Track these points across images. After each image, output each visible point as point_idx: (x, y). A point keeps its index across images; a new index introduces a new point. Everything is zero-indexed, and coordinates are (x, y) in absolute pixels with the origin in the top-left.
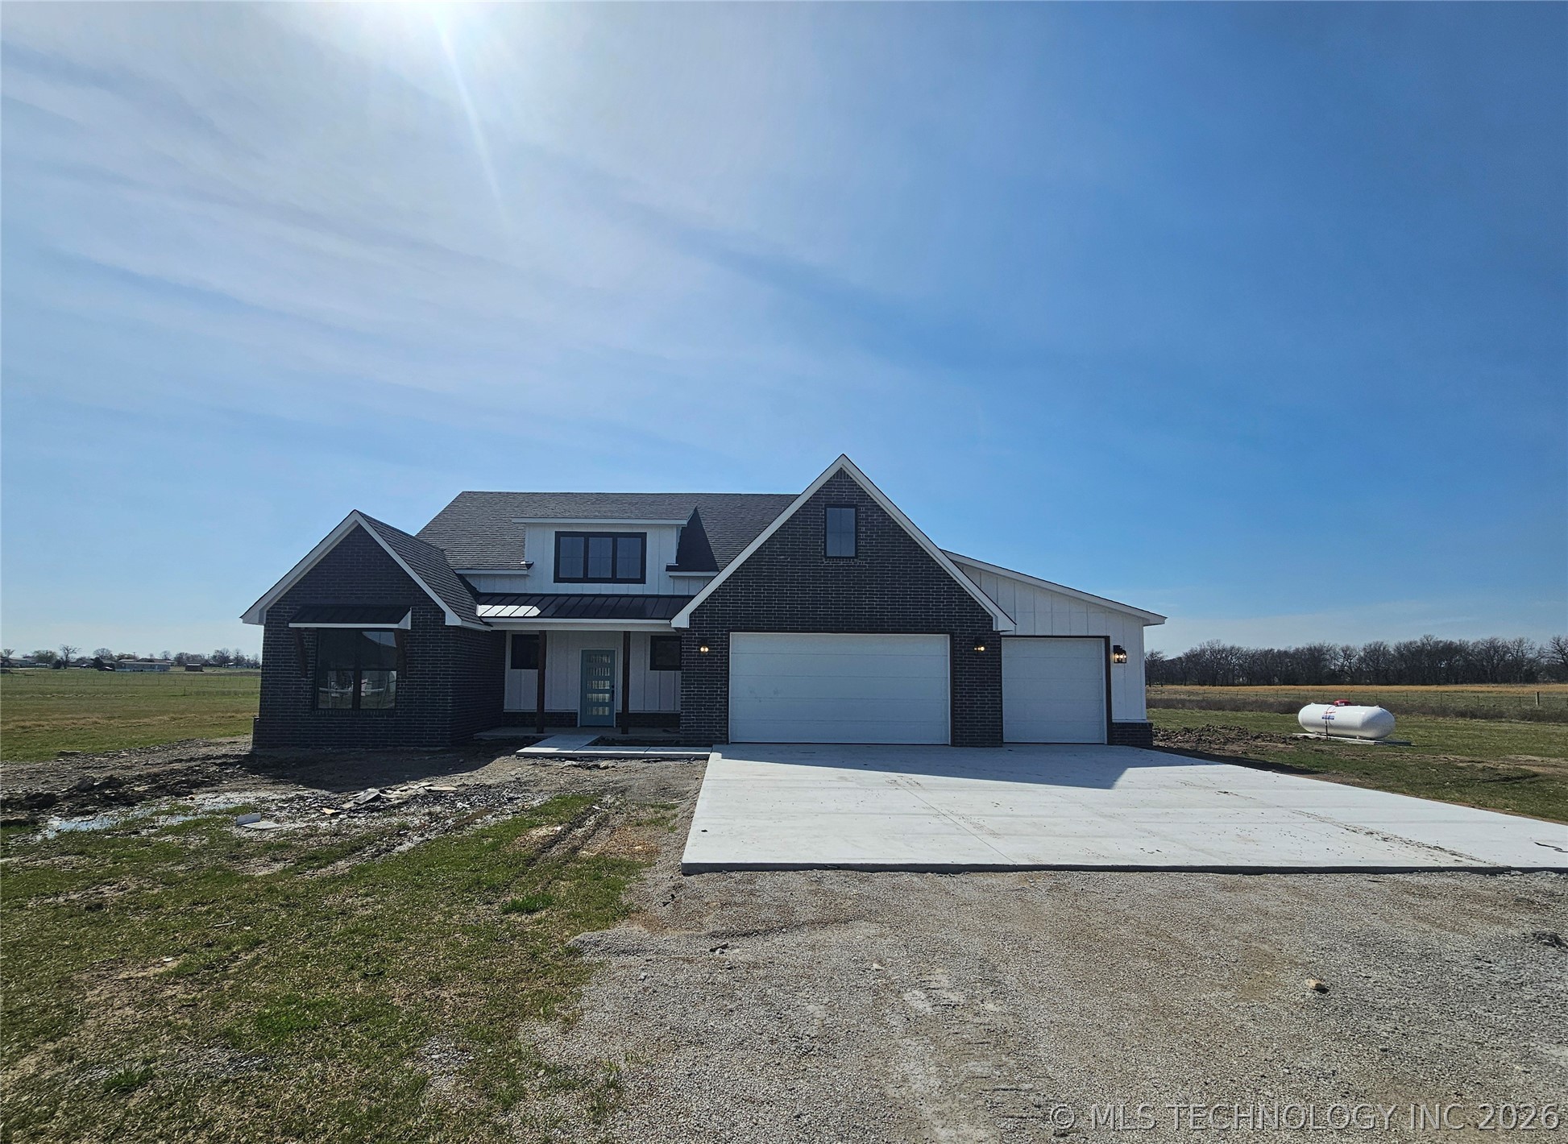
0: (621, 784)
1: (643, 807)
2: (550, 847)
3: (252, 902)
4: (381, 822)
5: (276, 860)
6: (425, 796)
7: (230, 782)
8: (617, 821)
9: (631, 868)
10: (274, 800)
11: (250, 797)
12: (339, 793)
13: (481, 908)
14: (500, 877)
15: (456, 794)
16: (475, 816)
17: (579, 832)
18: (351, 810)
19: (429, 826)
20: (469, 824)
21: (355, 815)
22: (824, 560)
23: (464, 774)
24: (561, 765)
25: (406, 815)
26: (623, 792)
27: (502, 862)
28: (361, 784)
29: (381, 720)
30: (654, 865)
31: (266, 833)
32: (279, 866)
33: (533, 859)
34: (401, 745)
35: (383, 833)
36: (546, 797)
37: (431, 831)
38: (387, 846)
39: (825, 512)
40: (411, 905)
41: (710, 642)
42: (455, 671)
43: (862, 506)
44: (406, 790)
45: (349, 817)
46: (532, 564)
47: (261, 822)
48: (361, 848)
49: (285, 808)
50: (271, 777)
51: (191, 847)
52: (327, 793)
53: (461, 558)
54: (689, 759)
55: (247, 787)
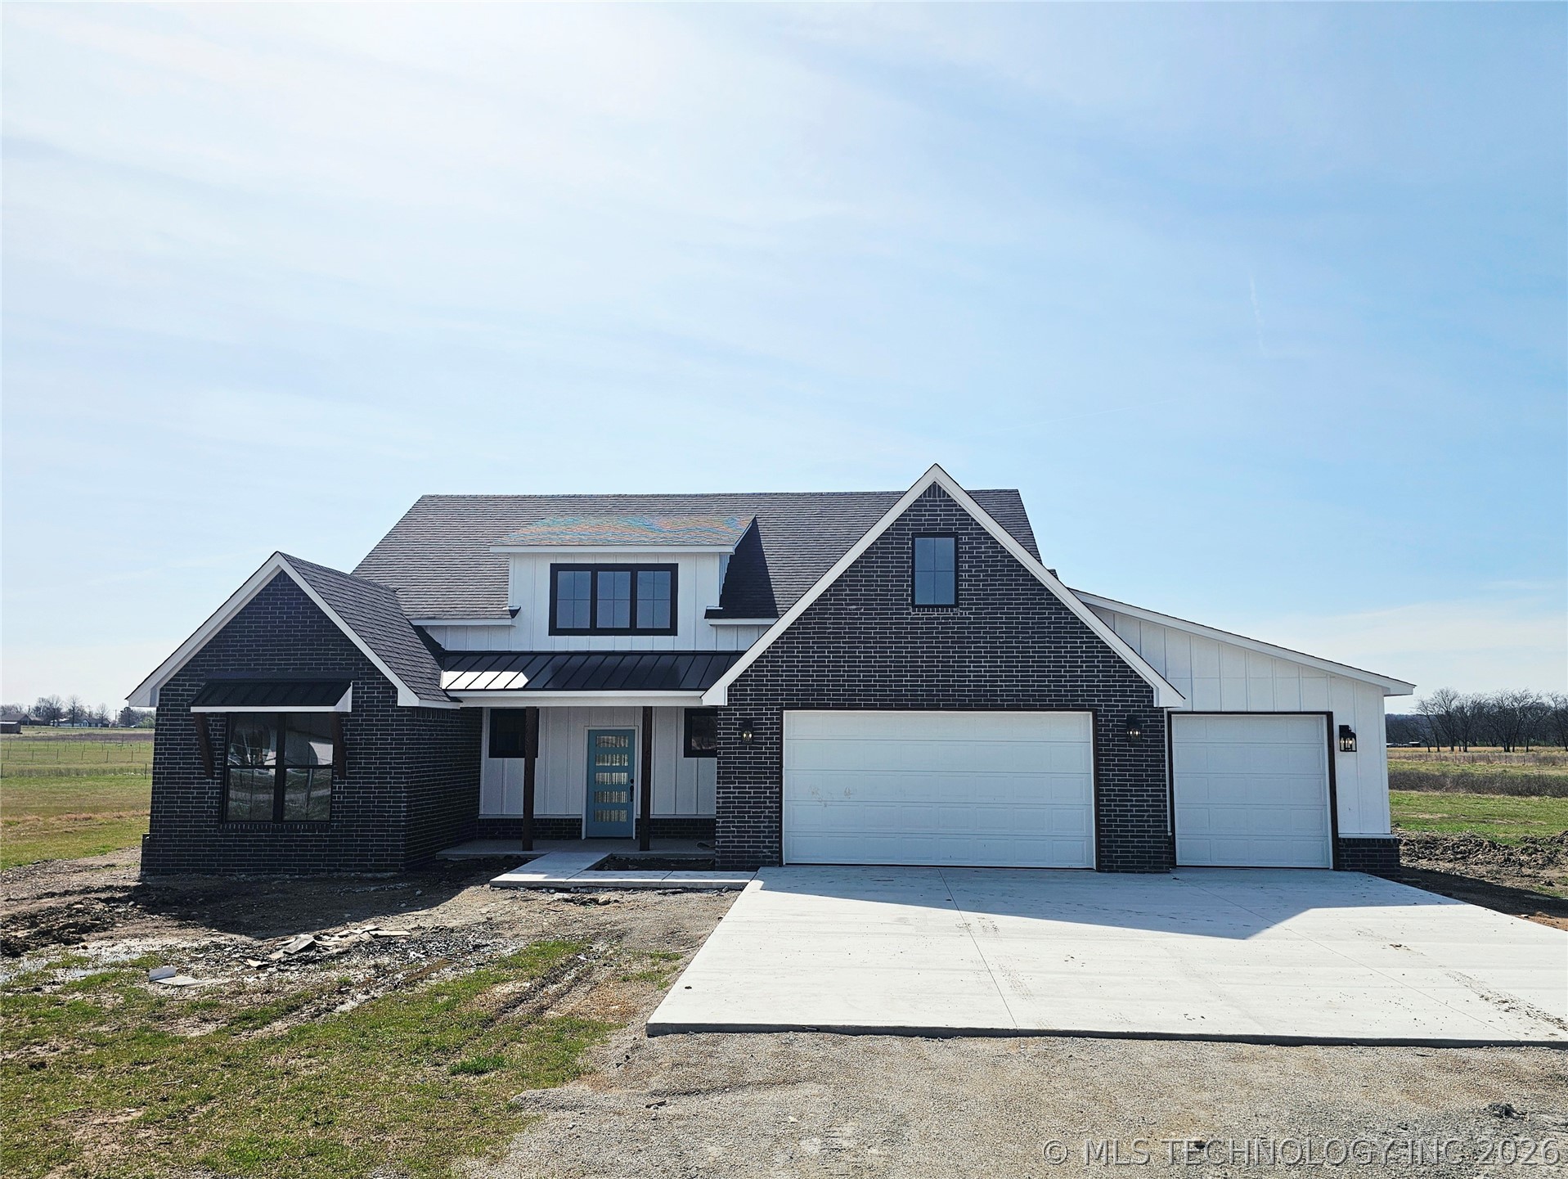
0: (619, 927)
1: (639, 957)
2: (515, 1007)
3: (192, 1062)
4: (318, 976)
5: (206, 1020)
6: (370, 943)
7: (126, 925)
8: (601, 975)
9: (597, 1030)
10: (184, 949)
11: (155, 944)
12: (262, 939)
13: (429, 1070)
14: (452, 1038)
15: (409, 940)
16: (431, 969)
17: (552, 988)
18: (280, 962)
19: (375, 982)
20: (422, 980)
21: (286, 967)
22: (911, 611)
23: (420, 913)
24: (549, 898)
25: (347, 967)
26: (620, 937)
27: (456, 1023)
28: (292, 927)
29: (312, 836)
30: (625, 1027)
31: (186, 991)
32: (210, 1028)
33: (492, 1020)
34: (339, 871)
35: (321, 990)
36: (522, 944)
37: (377, 988)
38: (328, 1005)
39: (913, 544)
40: (356, 1066)
41: (756, 724)
42: (412, 768)
43: (963, 534)
44: (346, 936)
45: (279, 970)
46: (517, 611)
47: (177, 977)
48: (298, 1007)
49: (200, 959)
50: (176, 918)
51: (107, 1006)
52: (248, 940)
53: (419, 605)
54: (720, 890)
55: (148, 931)
